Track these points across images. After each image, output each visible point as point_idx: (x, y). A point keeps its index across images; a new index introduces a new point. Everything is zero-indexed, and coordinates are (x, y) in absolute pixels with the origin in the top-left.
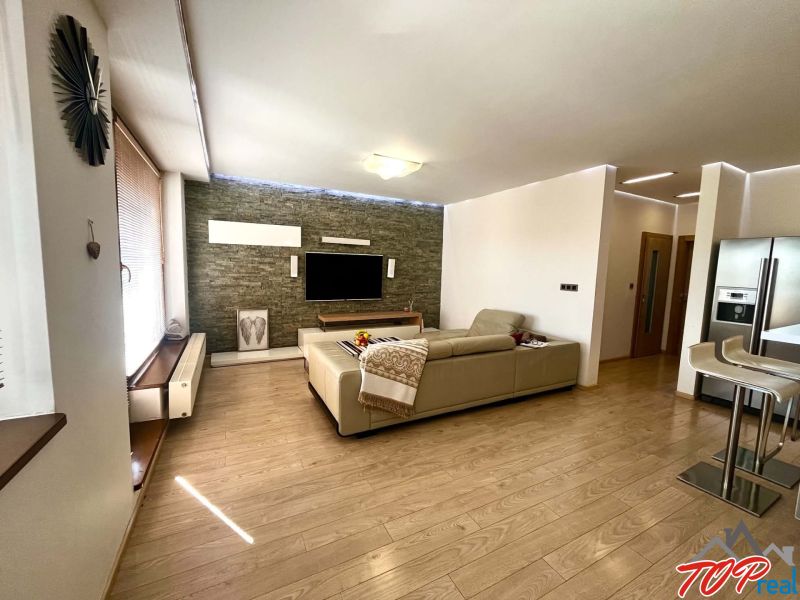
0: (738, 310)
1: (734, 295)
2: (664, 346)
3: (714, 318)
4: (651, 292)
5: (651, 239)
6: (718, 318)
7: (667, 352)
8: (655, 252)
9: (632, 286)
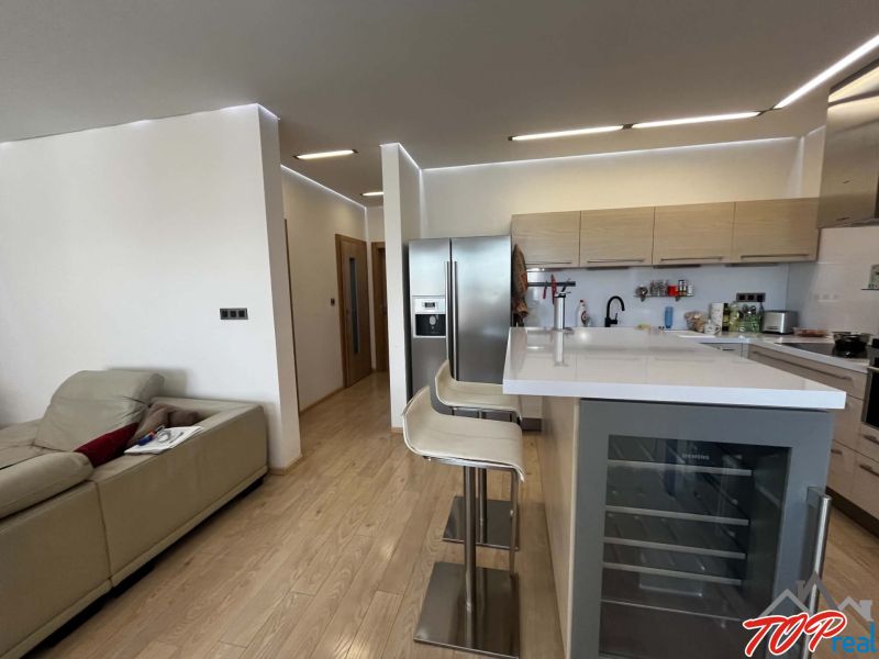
0: (432, 321)
1: (426, 305)
2: (374, 365)
3: (414, 335)
4: (354, 306)
5: (346, 245)
6: (418, 334)
7: (378, 370)
8: (352, 260)
9: (333, 302)
